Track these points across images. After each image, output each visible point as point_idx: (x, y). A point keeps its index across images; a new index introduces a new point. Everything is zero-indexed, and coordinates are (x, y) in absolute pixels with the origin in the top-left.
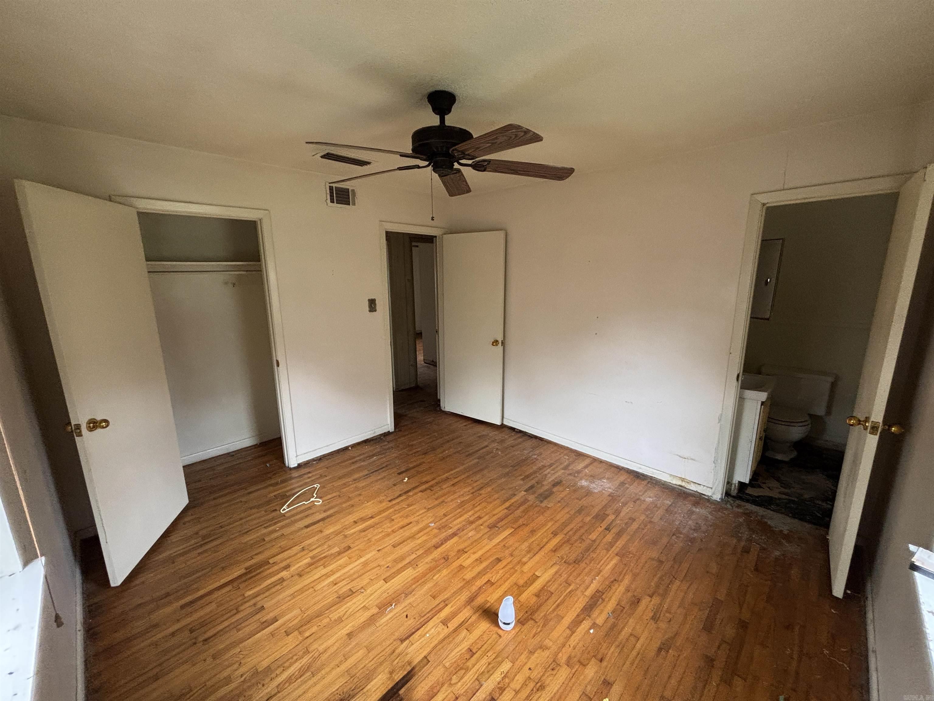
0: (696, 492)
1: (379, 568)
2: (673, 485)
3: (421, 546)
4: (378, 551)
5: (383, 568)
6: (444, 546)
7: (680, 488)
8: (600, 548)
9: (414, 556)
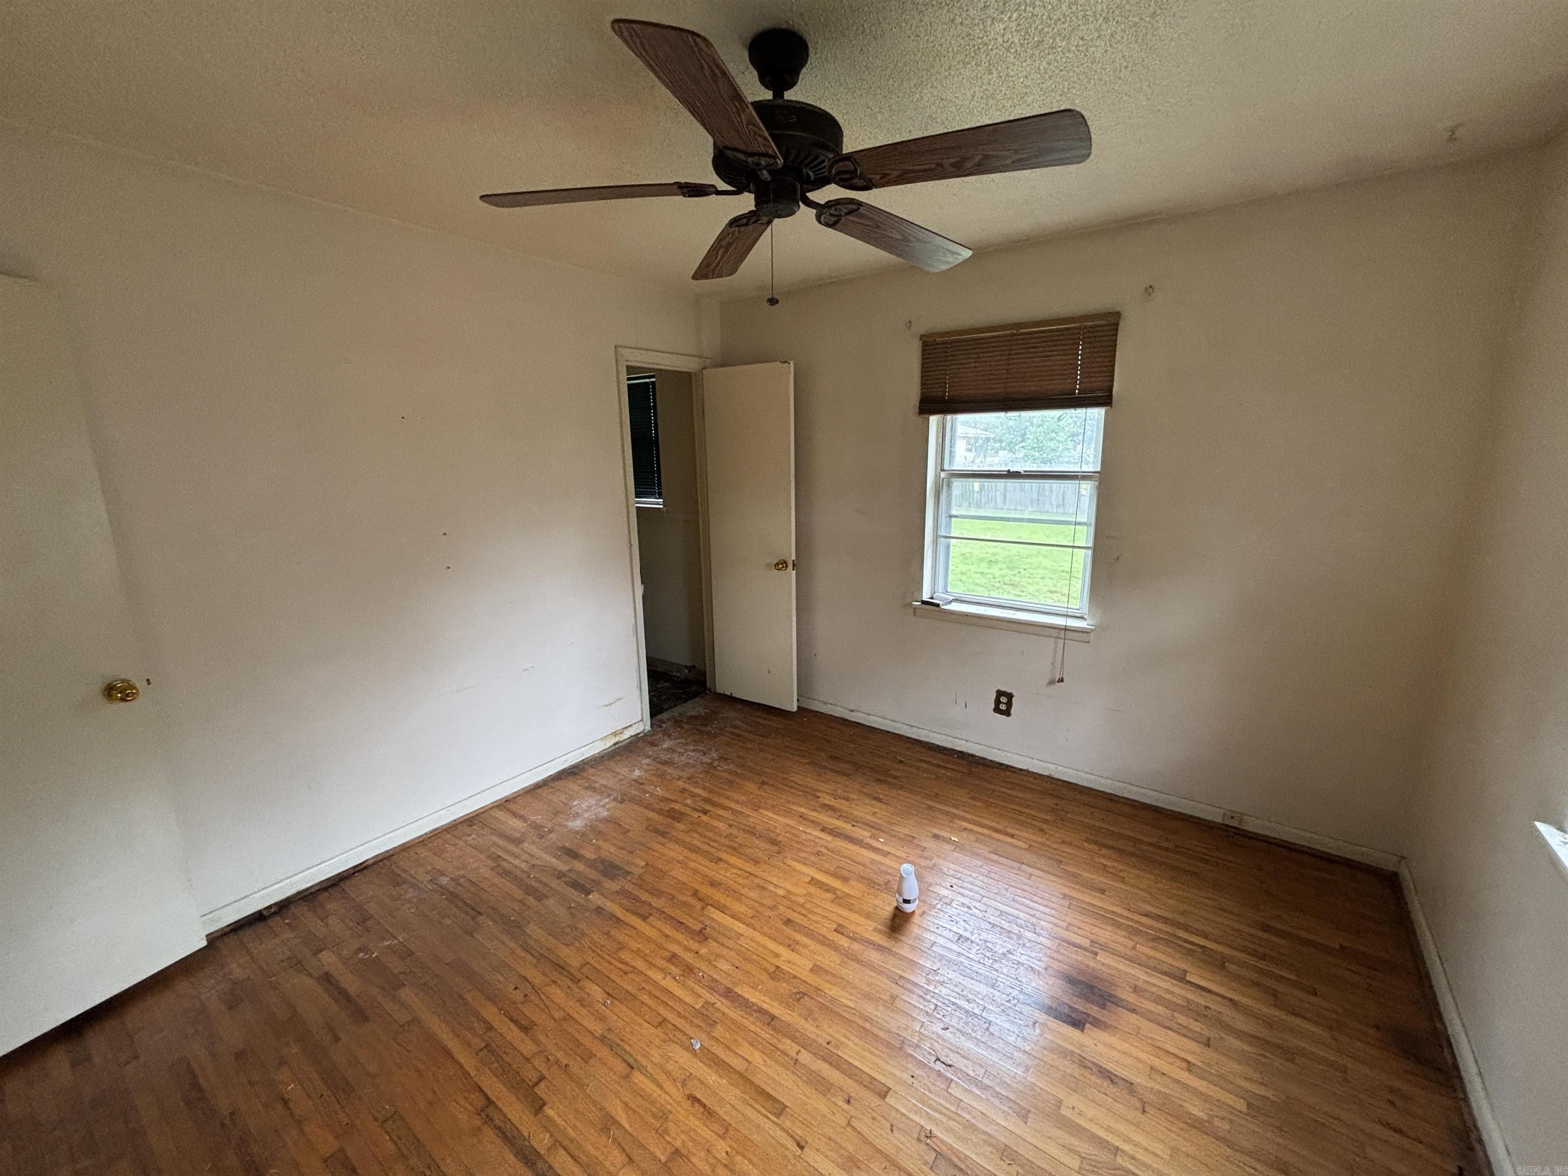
0: (631, 737)
1: (855, 1123)
2: (609, 750)
3: (771, 1051)
4: (802, 1148)
5: (853, 1113)
6: (765, 1006)
7: (617, 746)
8: (748, 823)
9: (805, 1057)
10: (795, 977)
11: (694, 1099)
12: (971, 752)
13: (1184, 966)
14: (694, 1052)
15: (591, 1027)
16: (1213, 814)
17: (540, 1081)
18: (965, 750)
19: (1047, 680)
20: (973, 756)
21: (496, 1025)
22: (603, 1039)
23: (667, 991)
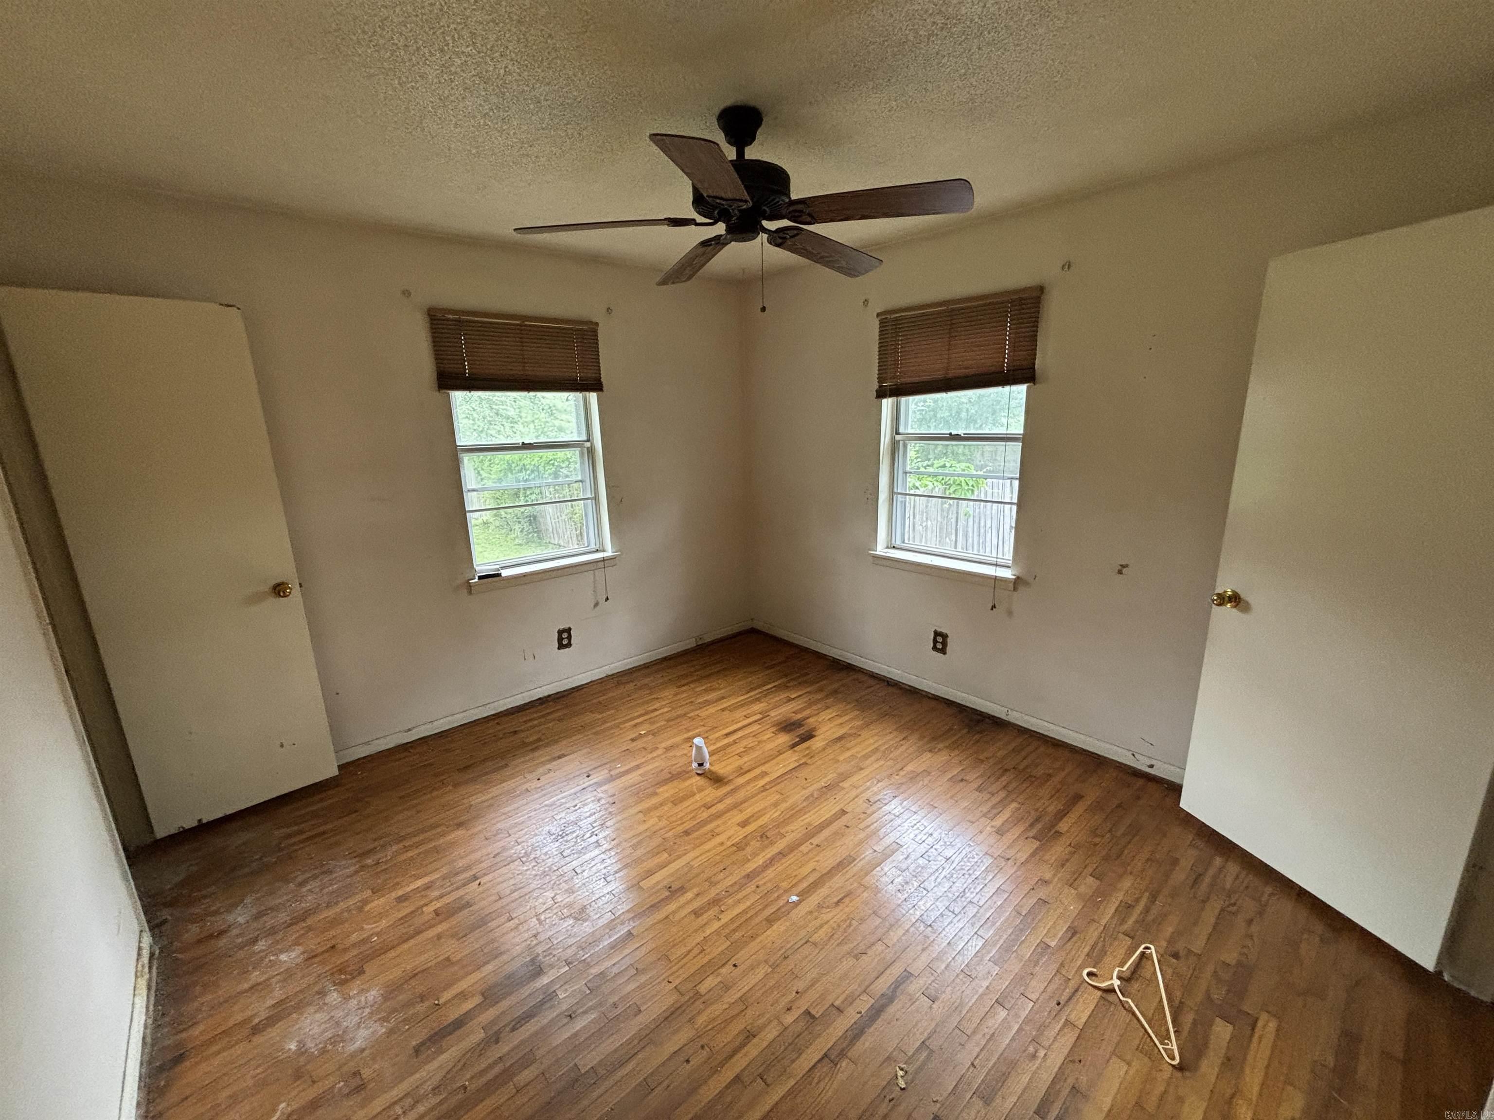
3: (808, 857)
6: (769, 856)
7: (154, 985)
9: (816, 840)
10: (746, 837)
11: (838, 903)
12: (546, 694)
13: (786, 695)
14: (799, 902)
15: (761, 975)
16: (691, 644)
17: (809, 1013)
18: (541, 696)
19: (592, 606)
20: (549, 696)
21: (737, 1070)
22: (775, 966)
23: (732, 920)
